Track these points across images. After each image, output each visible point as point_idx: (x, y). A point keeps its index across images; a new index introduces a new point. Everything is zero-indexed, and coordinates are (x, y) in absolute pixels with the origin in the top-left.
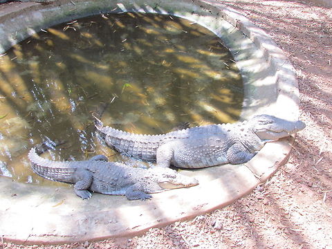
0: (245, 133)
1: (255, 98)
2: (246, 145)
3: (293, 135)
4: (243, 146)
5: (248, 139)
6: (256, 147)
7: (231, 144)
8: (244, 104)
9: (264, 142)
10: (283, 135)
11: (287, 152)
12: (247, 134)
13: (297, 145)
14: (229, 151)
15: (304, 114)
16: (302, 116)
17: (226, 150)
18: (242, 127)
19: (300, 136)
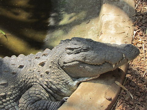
0: (45, 69)
1: (68, 11)
2: (48, 88)
3: (123, 68)
4: (43, 91)
5: (51, 78)
6: (64, 91)
7: (24, 88)
8: (51, 22)
9: (76, 82)
10: (105, 69)
11: (113, 96)
12: (48, 70)
13: (128, 83)
14: (21, 100)
15: (141, 32)
16: (138, 36)
17: (17, 100)
18: (43, 59)
19: (134, 68)
